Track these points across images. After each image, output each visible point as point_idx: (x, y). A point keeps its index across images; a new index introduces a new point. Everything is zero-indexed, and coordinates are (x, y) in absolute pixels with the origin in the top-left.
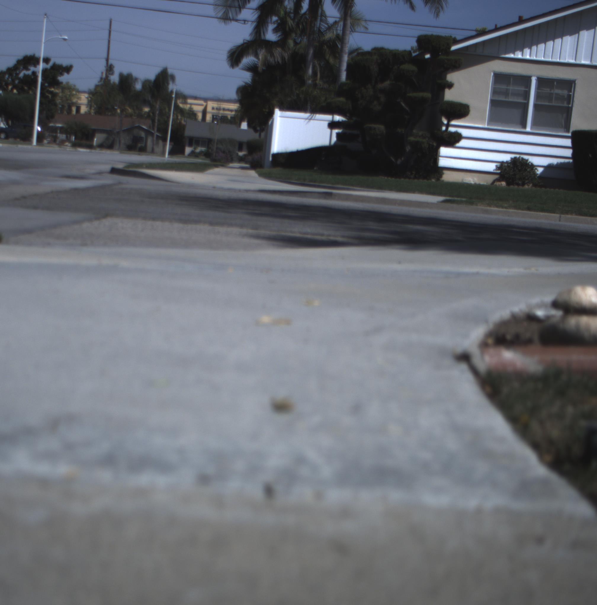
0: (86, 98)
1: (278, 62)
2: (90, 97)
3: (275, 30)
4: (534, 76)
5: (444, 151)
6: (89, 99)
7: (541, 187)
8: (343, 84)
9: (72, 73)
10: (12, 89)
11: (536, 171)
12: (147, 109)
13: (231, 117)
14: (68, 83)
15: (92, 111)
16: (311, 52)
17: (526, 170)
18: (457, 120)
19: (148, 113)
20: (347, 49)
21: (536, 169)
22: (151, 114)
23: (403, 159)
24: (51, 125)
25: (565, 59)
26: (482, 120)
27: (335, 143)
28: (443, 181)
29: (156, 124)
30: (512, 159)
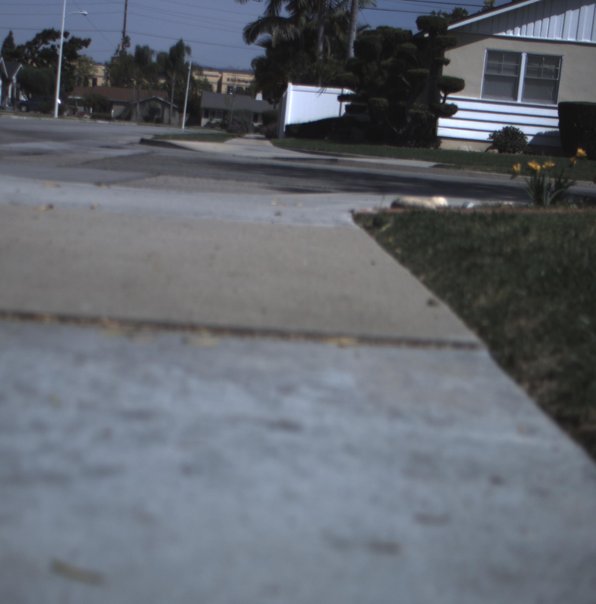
0: (103, 70)
1: (291, 38)
2: (107, 70)
3: (288, 8)
4: (525, 52)
5: (442, 121)
6: (106, 71)
7: (530, 153)
8: (352, 60)
9: (90, 46)
10: (32, 63)
11: (526, 139)
12: (162, 81)
13: (246, 88)
14: (85, 56)
15: (109, 83)
16: (322, 30)
17: (516, 138)
18: (453, 94)
19: (164, 85)
20: (355, 27)
21: (526, 138)
22: (167, 86)
23: (404, 129)
24: (70, 97)
25: (553, 37)
26: (476, 93)
27: (345, 115)
28: (441, 149)
29: (173, 96)
30: (504, 128)
